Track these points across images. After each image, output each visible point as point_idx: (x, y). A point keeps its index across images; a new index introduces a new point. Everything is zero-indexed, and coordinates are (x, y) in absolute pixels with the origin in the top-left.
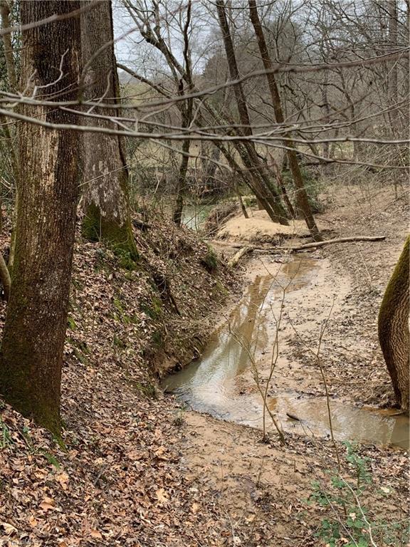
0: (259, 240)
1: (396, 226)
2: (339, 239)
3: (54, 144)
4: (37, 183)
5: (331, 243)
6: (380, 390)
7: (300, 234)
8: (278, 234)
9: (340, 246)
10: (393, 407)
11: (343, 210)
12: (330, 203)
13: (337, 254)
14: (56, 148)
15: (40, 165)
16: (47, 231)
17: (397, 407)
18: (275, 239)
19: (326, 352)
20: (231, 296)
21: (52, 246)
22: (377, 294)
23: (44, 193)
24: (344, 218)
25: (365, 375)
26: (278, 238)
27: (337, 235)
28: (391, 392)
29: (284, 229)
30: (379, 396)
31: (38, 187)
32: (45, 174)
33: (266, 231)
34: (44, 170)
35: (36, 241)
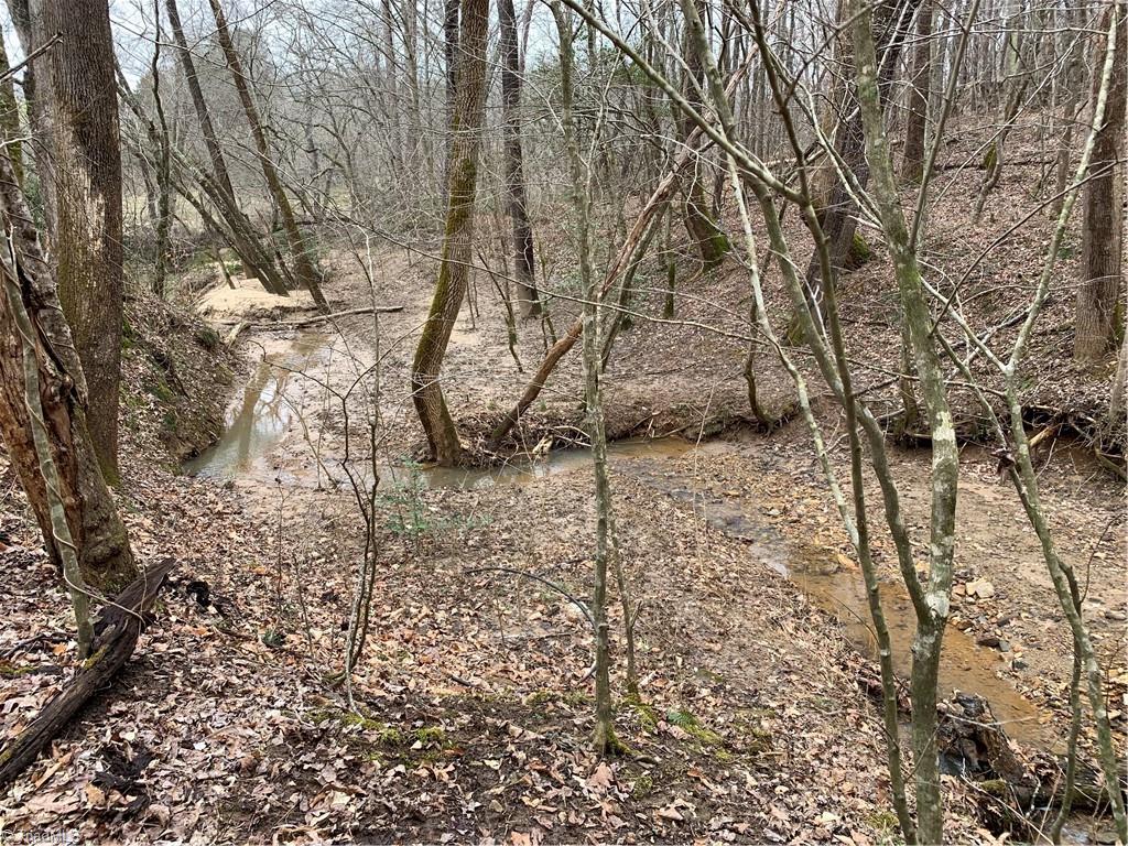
0: (254, 314)
1: (413, 296)
2: (351, 311)
3: (100, 210)
4: (84, 249)
5: (343, 315)
6: (416, 449)
7: (304, 306)
8: (277, 307)
9: (354, 318)
10: (430, 460)
11: (351, 277)
12: (335, 269)
13: (353, 327)
14: (103, 214)
15: (86, 230)
16: (99, 296)
17: (434, 460)
18: (274, 313)
19: (359, 422)
20: (237, 378)
21: (104, 311)
22: (402, 365)
23: (93, 258)
24: (354, 287)
25: (401, 437)
26: (278, 312)
27: (347, 306)
28: (428, 448)
29: (284, 301)
30: (416, 453)
31: (85, 252)
32: (93, 240)
33: (262, 304)
34: (91, 236)
35: (87, 305)
